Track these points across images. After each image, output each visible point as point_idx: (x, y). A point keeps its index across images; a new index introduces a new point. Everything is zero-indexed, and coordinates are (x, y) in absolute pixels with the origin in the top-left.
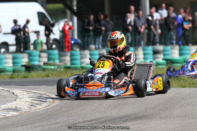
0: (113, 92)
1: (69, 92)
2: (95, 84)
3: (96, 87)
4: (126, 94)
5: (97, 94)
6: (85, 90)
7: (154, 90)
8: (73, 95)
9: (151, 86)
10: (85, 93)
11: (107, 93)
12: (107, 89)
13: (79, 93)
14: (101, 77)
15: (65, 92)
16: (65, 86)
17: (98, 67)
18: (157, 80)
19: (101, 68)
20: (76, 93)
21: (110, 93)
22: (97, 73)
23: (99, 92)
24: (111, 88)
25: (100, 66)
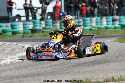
0: (61, 55)
1: (32, 56)
2: (49, 50)
3: (49, 52)
4: (69, 56)
5: (50, 57)
6: (42, 54)
7: (92, 53)
8: (34, 57)
9: (90, 51)
10: (42, 56)
11: (56, 56)
12: (57, 54)
13: (38, 56)
14: (53, 45)
15: (30, 56)
16: (30, 52)
17: (53, 39)
18: (96, 46)
19: (54, 40)
20: (36, 56)
21: (58, 56)
22: (51, 43)
23: (51, 56)
24: (59, 53)
25: (54, 38)
